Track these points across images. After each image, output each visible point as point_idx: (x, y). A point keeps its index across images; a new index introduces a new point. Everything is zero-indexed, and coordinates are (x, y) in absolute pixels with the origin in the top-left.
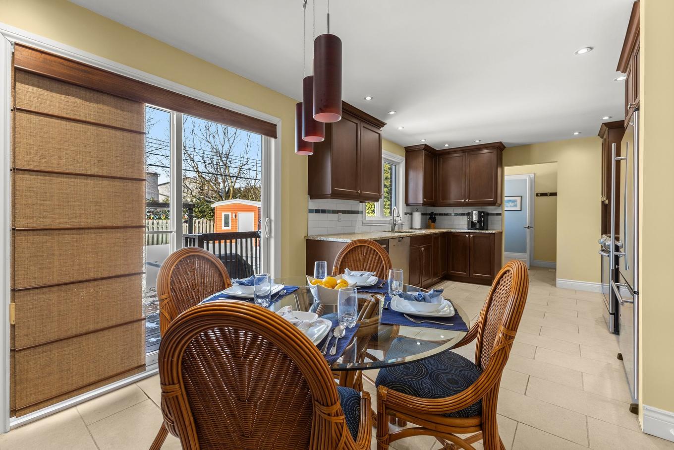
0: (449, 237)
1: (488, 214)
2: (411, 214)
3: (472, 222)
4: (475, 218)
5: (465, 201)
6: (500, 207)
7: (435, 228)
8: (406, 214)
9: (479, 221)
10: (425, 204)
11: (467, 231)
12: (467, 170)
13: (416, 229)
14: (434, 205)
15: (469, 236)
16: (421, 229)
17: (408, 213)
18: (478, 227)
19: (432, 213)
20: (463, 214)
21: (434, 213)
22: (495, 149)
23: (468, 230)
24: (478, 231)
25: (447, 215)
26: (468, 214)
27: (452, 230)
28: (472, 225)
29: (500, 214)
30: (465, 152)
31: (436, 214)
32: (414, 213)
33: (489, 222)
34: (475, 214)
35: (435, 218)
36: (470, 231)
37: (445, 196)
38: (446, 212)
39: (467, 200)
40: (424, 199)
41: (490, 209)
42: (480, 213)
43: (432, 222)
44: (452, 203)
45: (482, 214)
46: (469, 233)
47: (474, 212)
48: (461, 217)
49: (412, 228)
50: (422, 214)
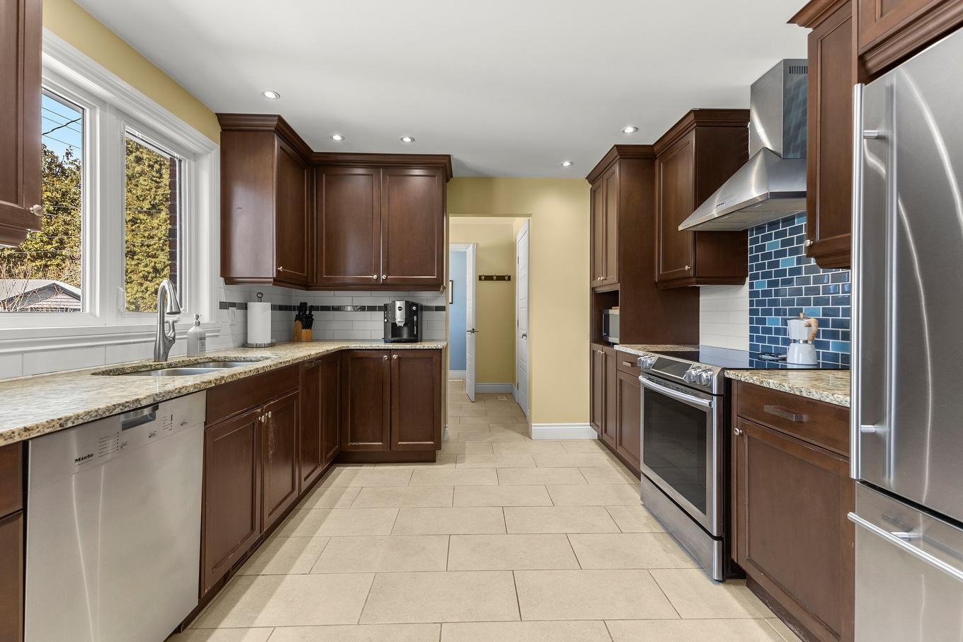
0: (343, 361)
1: (422, 308)
2: (244, 307)
3: (394, 325)
4: (400, 317)
5: (379, 278)
6: (444, 294)
7: (311, 340)
8: (224, 306)
9: (409, 321)
10: (279, 280)
11: (383, 345)
12: (383, 209)
13: (258, 347)
14: (307, 285)
15: (390, 359)
16: (272, 345)
17: (233, 305)
18: (405, 336)
19: (303, 305)
20: (372, 309)
21: (309, 305)
22: (438, 168)
23: (386, 342)
24: (408, 346)
25: (338, 309)
26: (385, 308)
27: (353, 346)
28: (394, 332)
29: (442, 309)
30: (378, 167)
31: (313, 308)
32: (250, 304)
33: (424, 323)
34: (400, 309)
35: (310, 316)
36: (391, 346)
37: (334, 266)
38: (336, 304)
39: (384, 277)
40: (278, 265)
41: (426, 298)
42: (409, 305)
43: (304, 327)
44: (349, 281)
45: (414, 308)
46: (390, 351)
47: (398, 304)
48: (368, 314)
49: (245, 345)
50: (274, 308)
